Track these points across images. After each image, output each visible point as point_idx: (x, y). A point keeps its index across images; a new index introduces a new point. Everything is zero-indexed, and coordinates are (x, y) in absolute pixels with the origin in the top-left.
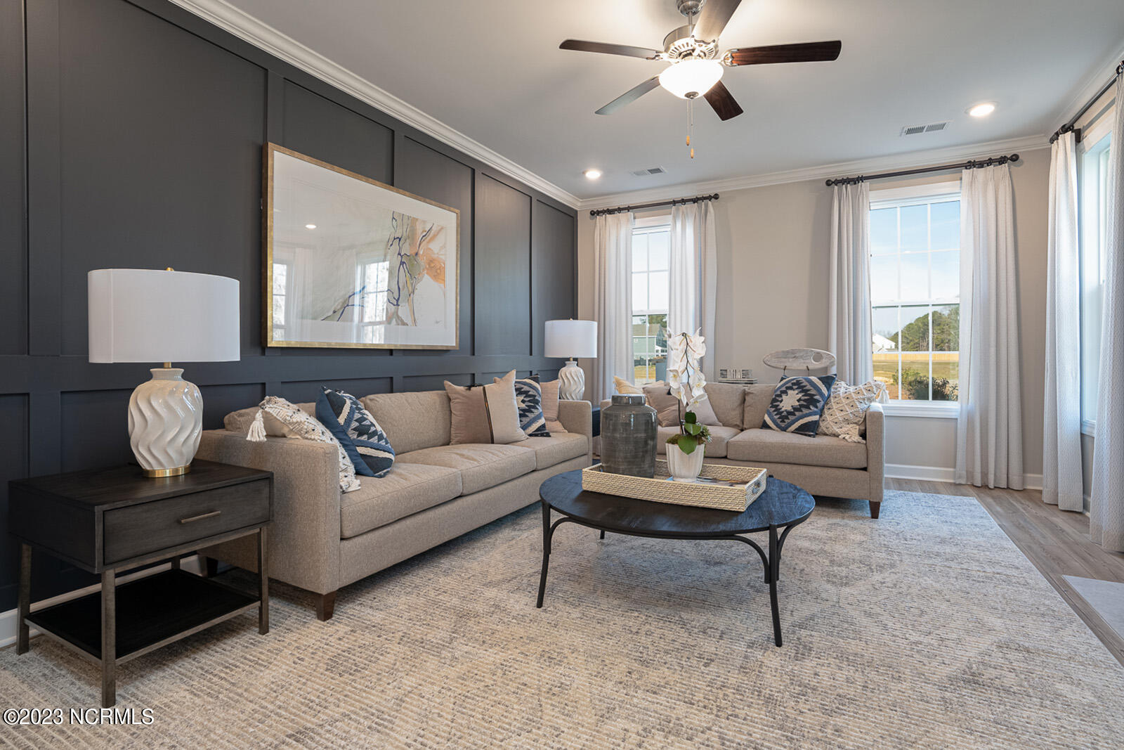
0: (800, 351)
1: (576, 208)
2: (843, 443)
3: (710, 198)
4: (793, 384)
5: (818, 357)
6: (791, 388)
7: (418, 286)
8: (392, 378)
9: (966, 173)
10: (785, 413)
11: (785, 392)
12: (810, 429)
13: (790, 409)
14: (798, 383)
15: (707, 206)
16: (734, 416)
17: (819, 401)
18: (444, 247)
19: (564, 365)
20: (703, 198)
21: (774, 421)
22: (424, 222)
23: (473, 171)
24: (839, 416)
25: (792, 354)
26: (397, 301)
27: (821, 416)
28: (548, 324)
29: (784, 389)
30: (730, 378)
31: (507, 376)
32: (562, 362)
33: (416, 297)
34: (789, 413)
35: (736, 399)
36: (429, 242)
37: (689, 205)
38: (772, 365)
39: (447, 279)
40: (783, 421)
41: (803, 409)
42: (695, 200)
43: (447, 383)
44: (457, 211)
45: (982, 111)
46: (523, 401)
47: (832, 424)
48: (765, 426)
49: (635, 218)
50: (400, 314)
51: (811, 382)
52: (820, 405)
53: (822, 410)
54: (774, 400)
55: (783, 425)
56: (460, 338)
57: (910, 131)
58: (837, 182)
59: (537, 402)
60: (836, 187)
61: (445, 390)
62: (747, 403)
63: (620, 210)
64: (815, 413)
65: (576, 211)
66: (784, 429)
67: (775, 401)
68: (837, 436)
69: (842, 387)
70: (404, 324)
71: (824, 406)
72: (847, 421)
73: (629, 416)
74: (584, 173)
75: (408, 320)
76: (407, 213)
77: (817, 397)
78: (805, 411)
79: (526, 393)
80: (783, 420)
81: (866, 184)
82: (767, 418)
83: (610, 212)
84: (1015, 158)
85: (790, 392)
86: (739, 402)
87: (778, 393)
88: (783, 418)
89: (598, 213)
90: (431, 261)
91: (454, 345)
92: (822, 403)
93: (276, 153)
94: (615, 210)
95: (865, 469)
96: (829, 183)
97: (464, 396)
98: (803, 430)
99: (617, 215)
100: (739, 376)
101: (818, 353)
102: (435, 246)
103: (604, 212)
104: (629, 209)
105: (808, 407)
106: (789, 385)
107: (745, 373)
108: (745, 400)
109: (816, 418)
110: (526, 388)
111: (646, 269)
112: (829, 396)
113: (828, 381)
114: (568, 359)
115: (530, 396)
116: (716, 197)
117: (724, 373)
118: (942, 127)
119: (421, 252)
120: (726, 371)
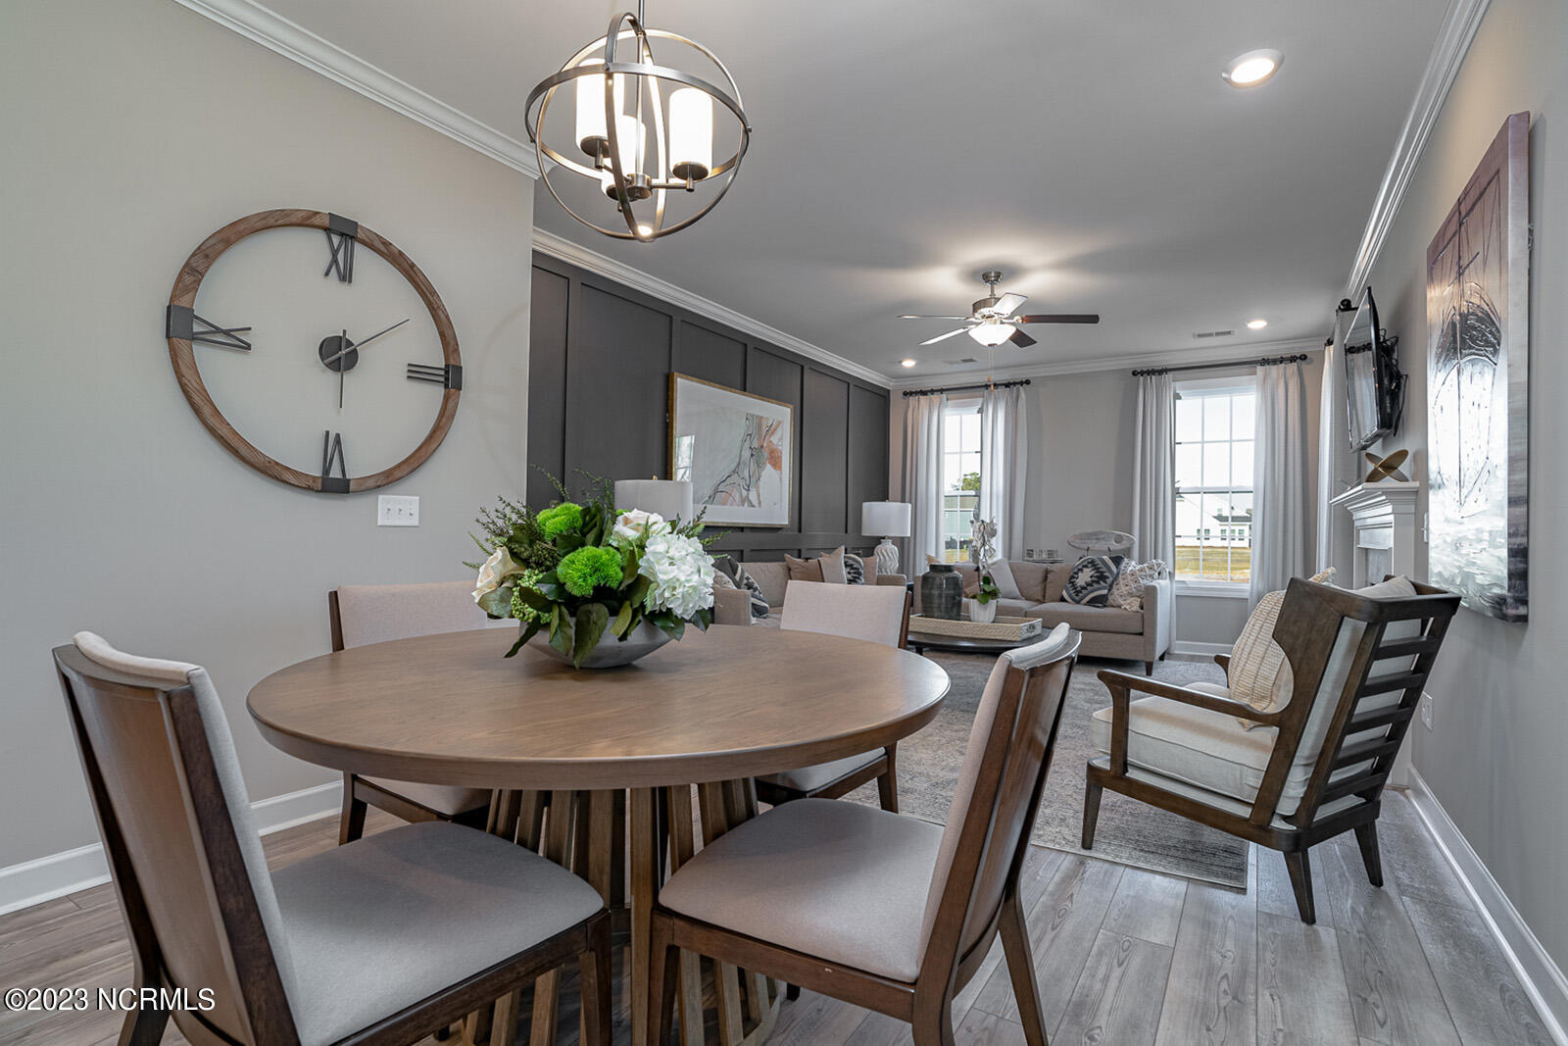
0: (1103, 533)
1: (888, 388)
2: (1125, 612)
3: (1021, 383)
4: (1089, 563)
5: (1119, 539)
6: (1086, 566)
7: (763, 474)
8: (742, 551)
9: (1260, 369)
10: (1079, 589)
11: (1081, 570)
12: (1100, 601)
13: (1083, 584)
14: (1092, 562)
15: (1018, 390)
16: (1037, 592)
17: (1108, 578)
18: (781, 439)
19: (880, 543)
20: (1015, 384)
21: (1070, 596)
22: (767, 419)
23: (802, 367)
24: (1124, 589)
25: (1096, 536)
26: (749, 486)
27: (1110, 590)
28: (865, 505)
29: (1080, 567)
30: (1035, 557)
31: (837, 551)
32: (878, 540)
33: (761, 483)
34: (1084, 588)
35: (1040, 576)
36: (771, 435)
37: (1002, 389)
38: (1077, 545)
39: (783, 466)
40: (1077, 595)
41: (1094, 584)
42: (1007, 385)
43: (787, 556)
44: (792, 406)
45: (1257, 325)
46: (849, 573)
47: (1118, 597)
48: (1063, 600)
49: (947, 400)
50: (751, 498)
51: (1103, 561)
52: (1109, 581)
53: (1111, 586)
54: (1073, 577)
55: (1077, 598)
56: (791, 517)
57: (1200, 336)
58: (1142, 373)
59: (860, 574)
60: (1141, 378)
61: (784, 561)
62: (1048, 580)
63: (932, 391)
64: (1104, 588)
65: (889, 391)
66: (1078, 602)
67: (1072, 579)
68: (1120, 607)
69: (1131, 565)
70: (753, 506)
71: (1113, 582)
72: (1131, 595)
73: (941, 578)
74: (901, 362)
75: (755, 503)
76: (756, 413)
77: (1106, 574)
78: (1096, 586)
79: (851, 565)
80: (1078, 593)
81: (1170, 375)
82: (1064, 593)
83: (924, 393)
84: (1304, 357)
85: (1085, 570)
86: (1040, 580)
87: (1076, 571)
88: (1077, 593)
89: (911, 393)
90: (772, 452)
91: (787, 523)
92: (1111, 579)
93: (679, 379)
94: (928, 391)
95: (1141, 634)
96: (1135, 373)
97: (803, 567)
98: (1092, 602)
99: (930, 396)
100: (1044, 556)
101: (1120, 535)
102: (774, 439)
103: (916, 393)
104: (942, 391)
105: (1098, 582)
106: (1085, 563)
107: (1050, 553)
108: (1046, 577)
109: (1105, 592)
110: (850, 562)
111: (958, 450)
112: (1118, 574)
113: (1117, 560)
114: (884, 538)
115: (855, 569)
116: (1028, 382)
117: (1030, 553)
118: (1229, 333)
119: (765, 445)
120: (1032, 551)
